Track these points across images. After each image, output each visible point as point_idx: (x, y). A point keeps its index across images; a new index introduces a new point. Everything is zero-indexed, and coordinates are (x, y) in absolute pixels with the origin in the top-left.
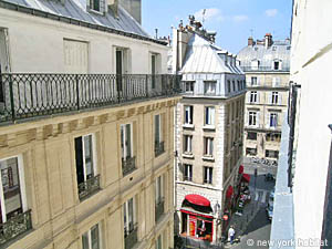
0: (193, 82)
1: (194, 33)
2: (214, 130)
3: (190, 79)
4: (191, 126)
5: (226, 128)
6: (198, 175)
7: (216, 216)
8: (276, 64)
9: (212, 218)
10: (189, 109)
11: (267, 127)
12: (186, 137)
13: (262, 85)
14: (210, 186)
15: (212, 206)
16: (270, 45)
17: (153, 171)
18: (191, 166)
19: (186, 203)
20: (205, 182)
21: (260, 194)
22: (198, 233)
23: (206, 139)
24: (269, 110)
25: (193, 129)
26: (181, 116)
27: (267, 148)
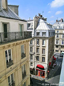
0: (39, 33)
1: (40, 18)
2: (45, 47)
3: (38, 32)
4: (39, 45)
5: (49, 46)
6: (41, 59)
7: (46, 71)
9: (44, 72)
10: (38, 40)
11: (61, 44)
12: (37, 48)
13: (60, 33)
14: (44, 63)
15: (45, 68)
16: (62, 22)
17: (21, 64)
18: (39, 57)
19: (37, 67)
20: (43, 61)
21: (59, 63)
22: (41, 75)
23: (43, 49)
24: (62, 40)
25: (39, 46)
26: (36, 42)
27: (61, 50)
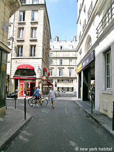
4: (24, 22)
6: (26, 52)
8: (61, 47)
10: (22, 14)
11: (58, 76)
13: (55, 56)
14: (34, 57)
18: (22, 46)
20: (31, 55)
24: (59, 68)
27: (58, 86)
